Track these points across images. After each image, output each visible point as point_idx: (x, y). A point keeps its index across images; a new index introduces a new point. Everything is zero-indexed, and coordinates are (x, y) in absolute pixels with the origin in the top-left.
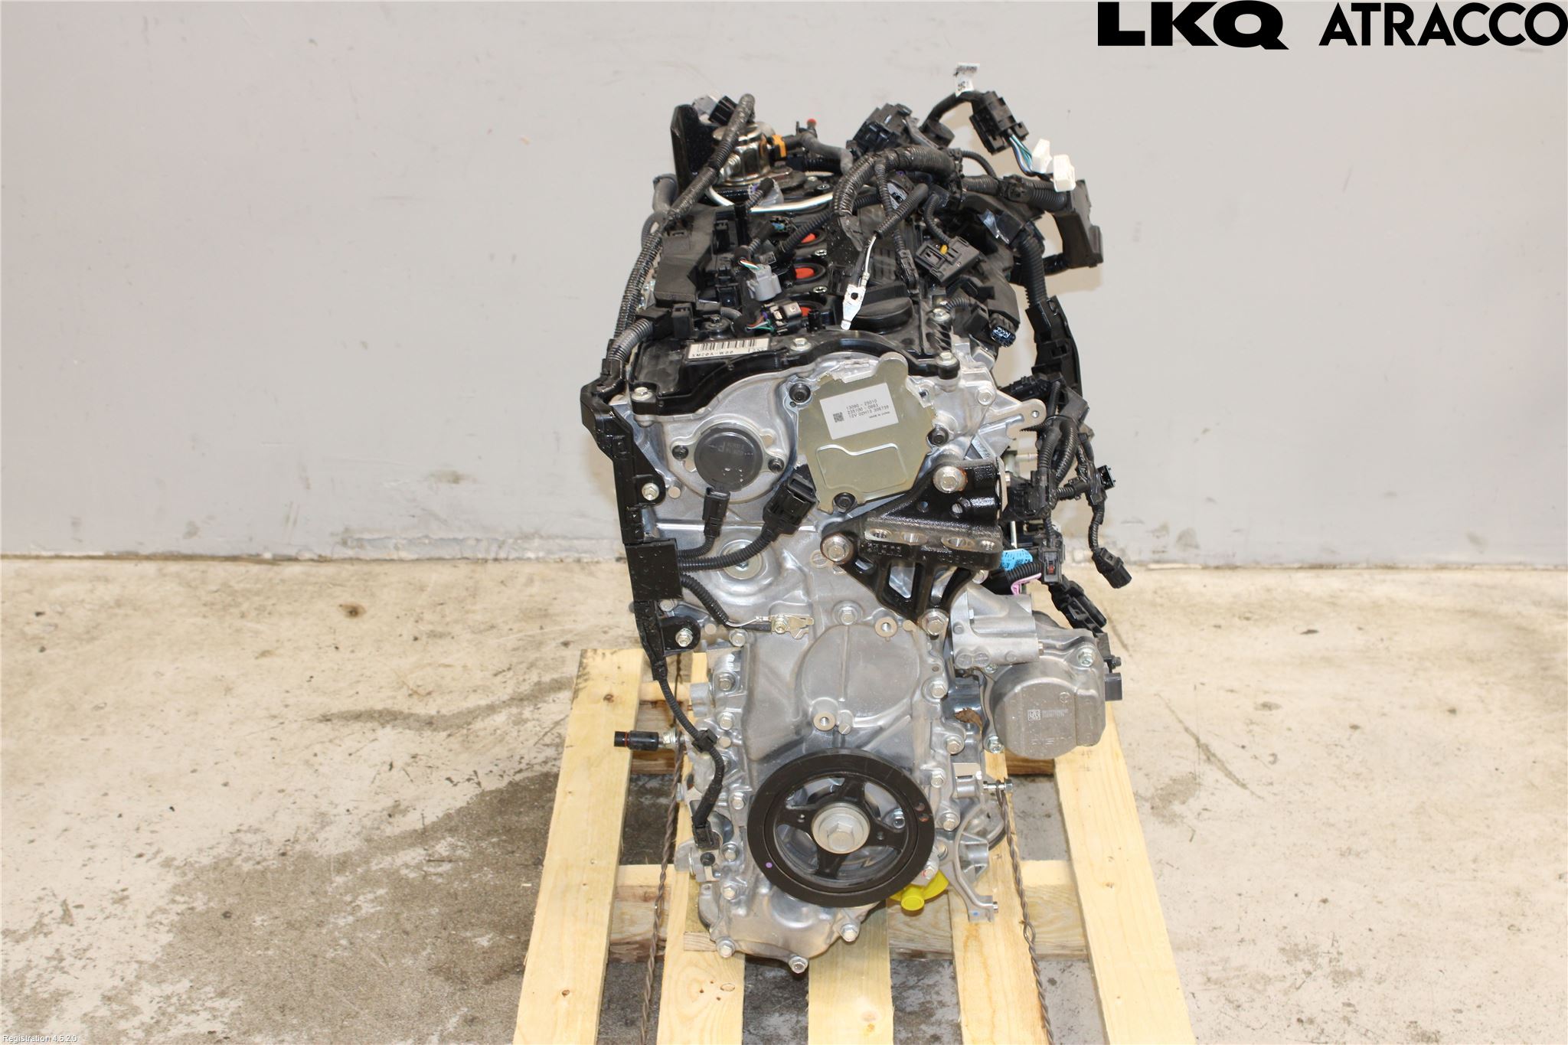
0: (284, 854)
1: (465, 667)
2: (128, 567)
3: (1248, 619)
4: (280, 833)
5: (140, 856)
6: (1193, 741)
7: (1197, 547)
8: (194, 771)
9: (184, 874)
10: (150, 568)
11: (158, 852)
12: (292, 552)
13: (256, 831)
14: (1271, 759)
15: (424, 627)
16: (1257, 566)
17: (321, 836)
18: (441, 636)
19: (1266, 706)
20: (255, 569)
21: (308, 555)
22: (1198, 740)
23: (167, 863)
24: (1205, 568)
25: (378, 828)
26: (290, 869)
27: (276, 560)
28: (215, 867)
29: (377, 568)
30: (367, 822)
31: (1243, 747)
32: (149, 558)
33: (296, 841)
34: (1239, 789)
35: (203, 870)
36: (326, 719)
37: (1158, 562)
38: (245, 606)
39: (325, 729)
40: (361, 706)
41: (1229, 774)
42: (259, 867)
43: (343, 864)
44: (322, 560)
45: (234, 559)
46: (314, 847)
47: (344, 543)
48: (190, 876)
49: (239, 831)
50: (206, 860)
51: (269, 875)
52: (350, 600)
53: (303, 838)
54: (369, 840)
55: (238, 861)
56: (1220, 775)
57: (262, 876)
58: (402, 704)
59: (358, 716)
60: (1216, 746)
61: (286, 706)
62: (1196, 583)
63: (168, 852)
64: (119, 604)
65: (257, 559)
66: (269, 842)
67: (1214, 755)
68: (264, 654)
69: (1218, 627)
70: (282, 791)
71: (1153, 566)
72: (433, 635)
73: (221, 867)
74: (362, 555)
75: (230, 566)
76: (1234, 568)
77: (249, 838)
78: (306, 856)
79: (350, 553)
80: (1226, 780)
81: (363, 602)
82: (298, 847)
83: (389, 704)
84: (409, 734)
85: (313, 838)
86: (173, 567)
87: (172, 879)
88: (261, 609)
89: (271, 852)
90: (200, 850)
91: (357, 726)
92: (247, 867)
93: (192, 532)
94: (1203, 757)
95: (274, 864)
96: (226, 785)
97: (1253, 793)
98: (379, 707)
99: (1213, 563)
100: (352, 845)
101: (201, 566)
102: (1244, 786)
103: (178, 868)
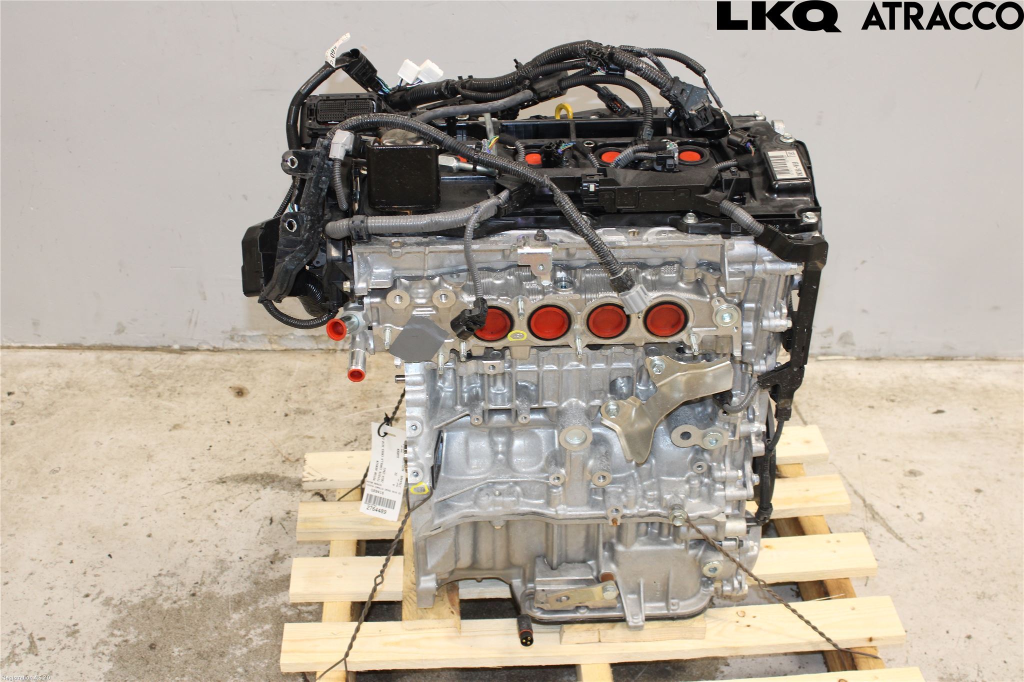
0: (194, 595)
1: (323, 438)
2: (75, 355)
3: (893, 401)
4: (190, 577)
5: (87, 596)
6: (861, 501)
7: (853, 344)
8: (126, 525)
9: (120, 612)
10: (90, 356)
11: (100, 592)
12: (194, 345)
13: (173, 575)
14: (919, 517)
15: (293, 406)
16: (896, 358)
17: (221, 579)
18: (305, 412)
19: (912, 473)
20: (167, 357)
21: (205, 347)
22: (864, 501)
23: (107, 602)
24: (859, 359)
25: (263, 573)
26: (199, 607)
27: (183, 350)
28: (143, 606)
29: (256, 357)
30: (255, 568)
31: (898, 507)
32: (89, 348)
33: (203, 583)
34: (897, 541)
35: (134, 608)
36: (222, 481)
37: (824, 355)
38: (161, 388)
39: (222, 488)
40: (247, 472)
41: (890, 530)
42: (176, 606)
43: (238, 602)
44: (215, 350)
45: (152, 349)
46: (216, 588)
47: (232, 338)
48: (125, 613)
49: (160, 575)
50: (136, 600)
51: (183, 613)
52: (237, 383)
53: (208, 581)
54: (256, 583)
55: (160, 601)
56: (883, 530)
57: (177, 614)
58: (279, 469)
59: (245, 479)
60: (878, 506)
61: (193, 470)
62: (853, 371)
63: (108, 593)
64: (68, 385)
65: (168, 350)
66: (183, 584)
67: (877, 514)
68: (176, 427)
69: (872, 407)
70: (191, 541)
71: (821, 358)
72: (299, 412)
73: (147, 606)
74: (245, 347)
75: (149, 355)
76: (879, 359)
77: (167, 581)
78: (210, 597)
79: (236, 345)
80: (888, 535)
81: (247, 385)
82: (204, 589)
83: (268, 469)
84: (284, 493)
85: (215, 581)
86: (108, 356)
87: (111, 616)
88: (172, 390)
89: (184, 593)
90: (132, 591)
91: (245, 487)
92: (166, 606)
93: (120, 330)
94: (870, 515)
95: (187, 603)
96: (149, 536)
97: (908, 546)
98: (261, 471)
99: (864, 355)
100: (244, 587)
101: (128, 354)
102: (901, 539)
103: (115, 606)
